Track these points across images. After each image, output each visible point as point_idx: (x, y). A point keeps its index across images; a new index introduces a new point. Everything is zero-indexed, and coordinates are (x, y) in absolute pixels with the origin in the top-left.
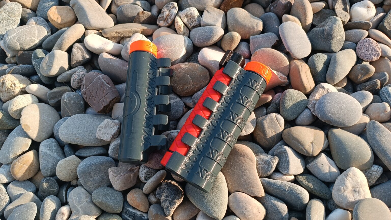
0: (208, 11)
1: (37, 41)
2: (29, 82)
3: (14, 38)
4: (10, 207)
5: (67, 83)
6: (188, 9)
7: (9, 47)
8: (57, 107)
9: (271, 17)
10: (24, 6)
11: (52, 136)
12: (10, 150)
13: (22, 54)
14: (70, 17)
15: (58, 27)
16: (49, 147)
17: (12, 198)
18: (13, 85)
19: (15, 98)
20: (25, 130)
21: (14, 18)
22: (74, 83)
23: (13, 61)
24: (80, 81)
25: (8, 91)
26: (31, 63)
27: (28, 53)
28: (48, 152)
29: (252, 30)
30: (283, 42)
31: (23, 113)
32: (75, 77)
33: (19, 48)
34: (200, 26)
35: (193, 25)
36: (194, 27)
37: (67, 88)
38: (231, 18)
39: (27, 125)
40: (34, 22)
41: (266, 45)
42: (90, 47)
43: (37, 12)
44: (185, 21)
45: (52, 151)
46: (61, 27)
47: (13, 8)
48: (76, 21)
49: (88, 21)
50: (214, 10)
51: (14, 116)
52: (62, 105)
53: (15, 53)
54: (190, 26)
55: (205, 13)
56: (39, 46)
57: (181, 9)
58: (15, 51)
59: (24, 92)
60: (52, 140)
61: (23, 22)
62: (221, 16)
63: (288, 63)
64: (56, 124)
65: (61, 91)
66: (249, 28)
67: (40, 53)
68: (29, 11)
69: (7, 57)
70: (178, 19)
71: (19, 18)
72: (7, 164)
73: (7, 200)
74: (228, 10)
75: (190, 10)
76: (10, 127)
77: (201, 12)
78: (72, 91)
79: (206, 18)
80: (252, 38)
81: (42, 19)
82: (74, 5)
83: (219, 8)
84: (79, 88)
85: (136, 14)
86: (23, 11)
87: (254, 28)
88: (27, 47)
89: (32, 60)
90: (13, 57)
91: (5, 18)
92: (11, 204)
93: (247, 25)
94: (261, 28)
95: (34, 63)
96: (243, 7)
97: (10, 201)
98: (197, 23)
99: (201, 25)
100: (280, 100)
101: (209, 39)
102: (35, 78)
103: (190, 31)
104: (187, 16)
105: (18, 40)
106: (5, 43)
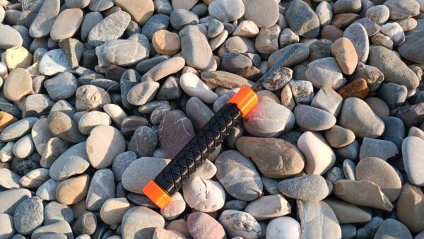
0: (324, 91)
1: (133, 61)
2: (110, 100)
3: (113, 50)
4: (41, 230)
5: (147, 115)
6: (304, 81)
7: (104, 57)
8: (128, 136)
9: (396, 124)
10: (133, 19)
11: (110, 167)
12: (65, 167)
13: (114, 69)
14: (175, 46)
15: (159, 52)
16: (104, 180)
17: (46, 221)
18: (93, 98)
19: (90, 113)
20: (87, 152)
21: (119, 29)
22: (153, 118)
23: (101, 71)
24: (160, 118)
25: (86, 102)
26: (118, 81)
27: (119, 68)
28: (101, 184)
29: (369, 131)
30: (403, 156)
31: (93, 133)
32: (156, 112)
33: (113, 61)
34: (309, 103)
35: (302, 99)
36: (302, 103)
37: (144, 120)
38: (349, 108)
39: (91, 148)
40: (137, 39)
41: (381, 154)
42: (184, 86)
43: (143, 29)
44: (295, 93)
45: (105, 185)
46: (162, 53)
47: (122, 19)
48: (178, 52)
49: (192, 58)
50: (332, 93)
51: (82, 131)
52: (134, 137)
53: (107, 65)
54: (298, 100)
55: (321, 92)
56: (133, 66)
57: (295, 77)
58: (108, 63)
59: (101, 109)
60: (109, 170)
61: (126, 35)
62: (337, 102)
63: (400, 186)
64: (120, 155)
65: (137, 122)
66: (367, 128)
67: (132, 74)
68: (136, 26)
69: (97, 64)
70: (288, 88)
71: (124, 30)
72: (56, 181)
73: (41, 221)
74: (347, 97)
75: (305, 84)
76: (73, 141)
77: (316, 90)
78: (148, 126)
79: (321, 99)
80: (367, 141)
81: (146, 37)
82: (183, 36)
83: (337, 90)
84: (157, 125)
85: (244, 67)
86: (131, 22)
87: (372, 130)
88: (121, 63)
89: (122, 79)
90: (103, 67)
91: (110, 26)
92: (43, 228)
93: (365, 124)
94: (380, 132)
95: (122, 82)
96: (364, 99)
97: (43, 225)
98: (307, 100)
99: (312, 103)
100: (378, 227)
101: (317, 125)
102: (116, 97)
103: (296, 105)
104: (299, 89)
105: (115, 53)
106: (101, 51)
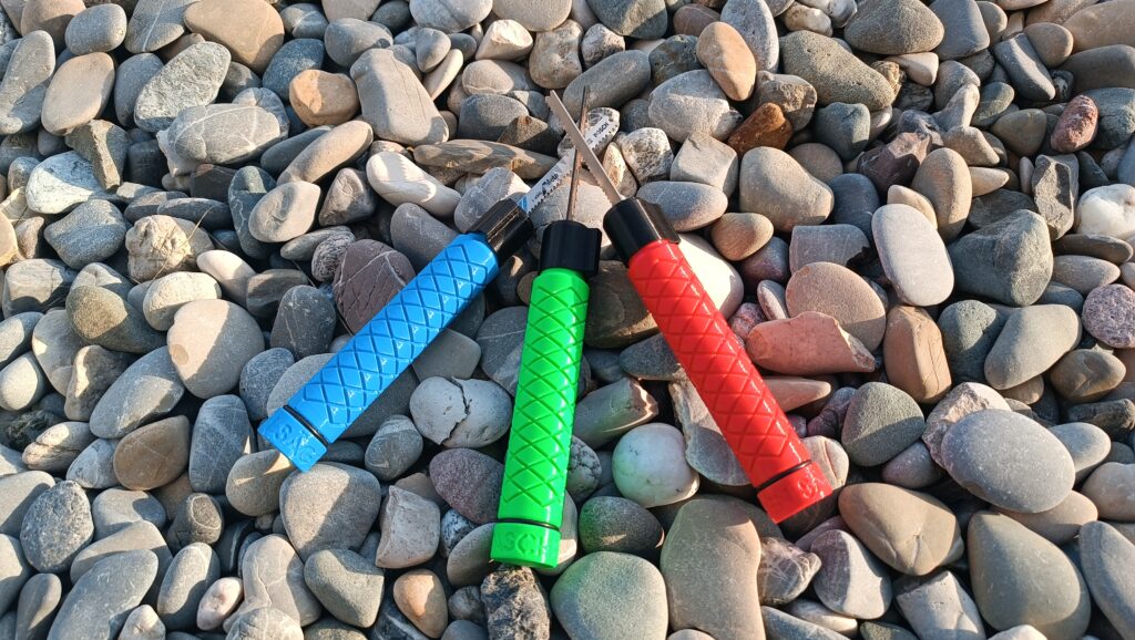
0: (694, 144)
1: (251, 148)
2: (210, 244)
3: (197, 128)
4: (91, 552)
5: (303, 262)
6: (645, 130)
7: (179, 148)
8: (265, 318)
9: (857, 187)
10: (236, 57)
11: (235, 390)
12: (126, 404)
13: (209, 173)
14: (345, 102)
15: (308, 121)
16: (224, 416)
17: (101, 531)
18: (169, 244)
19: (167, 278)
20: (174, 360)
21: (207, 83)
22: (318, 268)
23: (180, 186)
24: (333, 264)
25: (154, 256)
26: (224, 199)
27: (222, 171)
28: (219, 427)
29: (803, 212)
30: (881, 255)
31: (178, 317)
32: (323, 250)
33: (203, 154)
34: (666, 177)
35: (649, 172)
36: (651, 179)
37: (298, 274)
38: (752, 170)
39: (182, 350)
40: (253, 100)
41: (833, 254)
42: (377, 181)
43: (265, 77)
44: (632, 160)
45: (228, 428)
46: (317, 122)
47: (209, 58)
48: (356, 113)
49: (387, 119)
50: (711, 145)
51: (153, 323)
52: (281, 313)
53: (190, 168)
54: (641, 176)
55: (687, 147)
56: (254, 159)
57: (625, 127)
58: (192, 161)
59: (191, 266)
60: (233, 397)
61: (226, 95)
62: (726, 161)
63: (883, 313)
64: (254, 360)
65: (282, 280)
66: (795, 204)
67: (253, 176)
68: (247, 73)
69: (167, 171)
70: (613, 150)
71: (219, 85)
72: (108, 440)
73: (88, 533)
74: (747, 149)
75: (649, 133)
76: (137, 348)
77: (676, 145)
78: (310, 284)
79: (688, 161)
80: (799, 232)
81: (273, 95)
82: (360, 74)
83: (725, 140)
84: (330, 281)
85: (507, 122)
86: (231, 67)
87: (807, 207)
88: (224, 157)
89: (230, 191)
90: (183, 175)
91: (184, 79)
92: (95, 545)
93: (791, 197)
94: (826, 212)
95: (232, 198)
96: (788, 149)
97: (94, 539)
98: (661, 170)
99: (671, 176)
100: (848, 406)
101: (686, 215)
102: (225, 236)
103: (639, 186)
104: (638, 148)
105: (206, 135)
106: (171, 137)
